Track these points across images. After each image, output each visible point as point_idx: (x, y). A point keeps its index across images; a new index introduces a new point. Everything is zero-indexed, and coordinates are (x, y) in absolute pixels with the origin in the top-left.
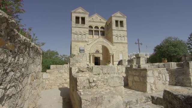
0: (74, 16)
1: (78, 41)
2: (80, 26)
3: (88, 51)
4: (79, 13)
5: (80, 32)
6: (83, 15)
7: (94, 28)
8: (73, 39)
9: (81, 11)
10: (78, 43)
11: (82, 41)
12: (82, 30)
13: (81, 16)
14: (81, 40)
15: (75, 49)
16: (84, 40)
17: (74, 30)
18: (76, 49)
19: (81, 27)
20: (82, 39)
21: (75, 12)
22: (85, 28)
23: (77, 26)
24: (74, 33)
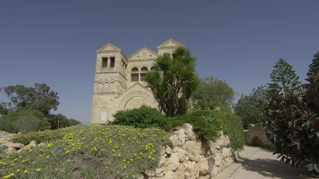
0: (100, 57)
1: (102, 93)
2: (106, 71)
3: (116, 107)
4: (107, 52)
5: (106, 80)
6: (111, 55)
7: (140, 70)
8: (95, 91)
9: (110, 50)
10: (102, 97)
11: (108, 93)
12: (109, 77)
13: (108, 55)
14: (106, 92)
15: (97, 104)
16: (111, 91)
17: (99, 77)
18: (98, 106)
19: (108, 71)
20: (108, 90)
21: (100, 52)
22: (113, 73)
23: (103, 72)
24: (97, 82)
